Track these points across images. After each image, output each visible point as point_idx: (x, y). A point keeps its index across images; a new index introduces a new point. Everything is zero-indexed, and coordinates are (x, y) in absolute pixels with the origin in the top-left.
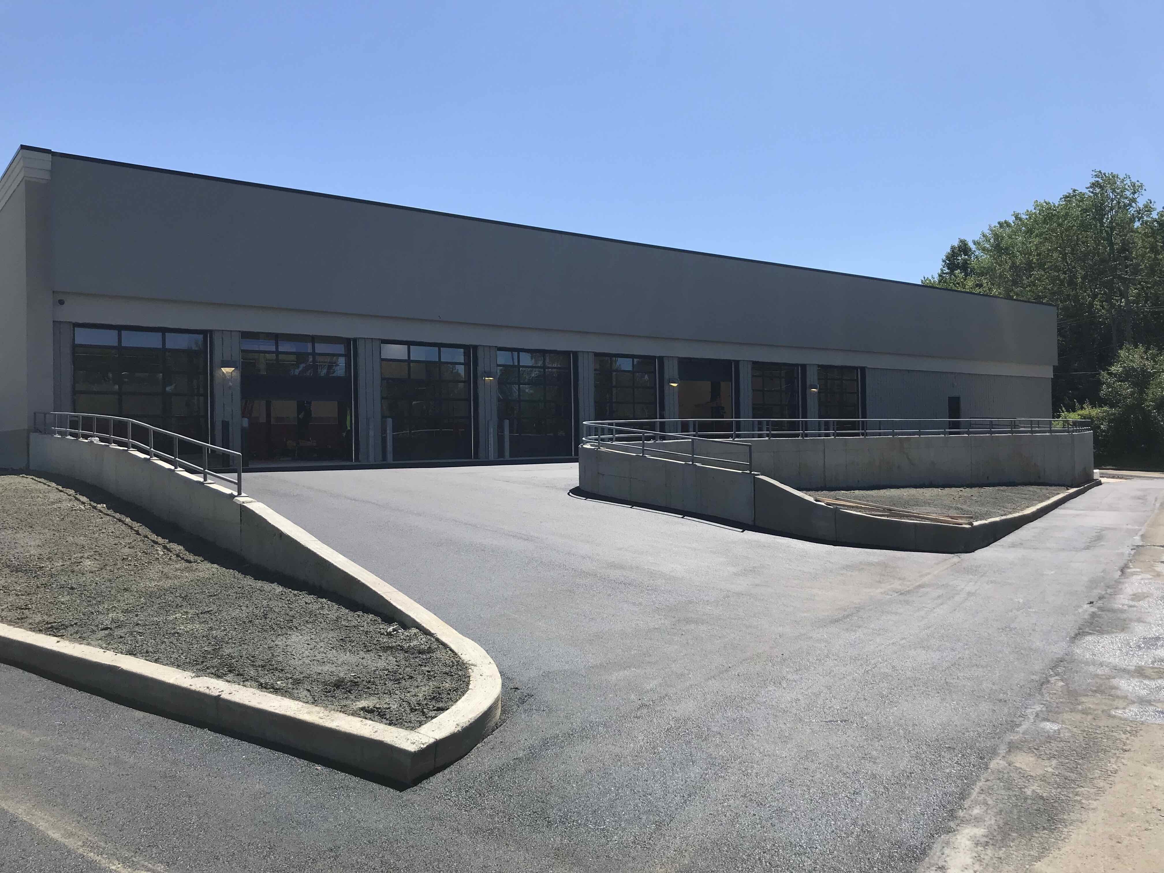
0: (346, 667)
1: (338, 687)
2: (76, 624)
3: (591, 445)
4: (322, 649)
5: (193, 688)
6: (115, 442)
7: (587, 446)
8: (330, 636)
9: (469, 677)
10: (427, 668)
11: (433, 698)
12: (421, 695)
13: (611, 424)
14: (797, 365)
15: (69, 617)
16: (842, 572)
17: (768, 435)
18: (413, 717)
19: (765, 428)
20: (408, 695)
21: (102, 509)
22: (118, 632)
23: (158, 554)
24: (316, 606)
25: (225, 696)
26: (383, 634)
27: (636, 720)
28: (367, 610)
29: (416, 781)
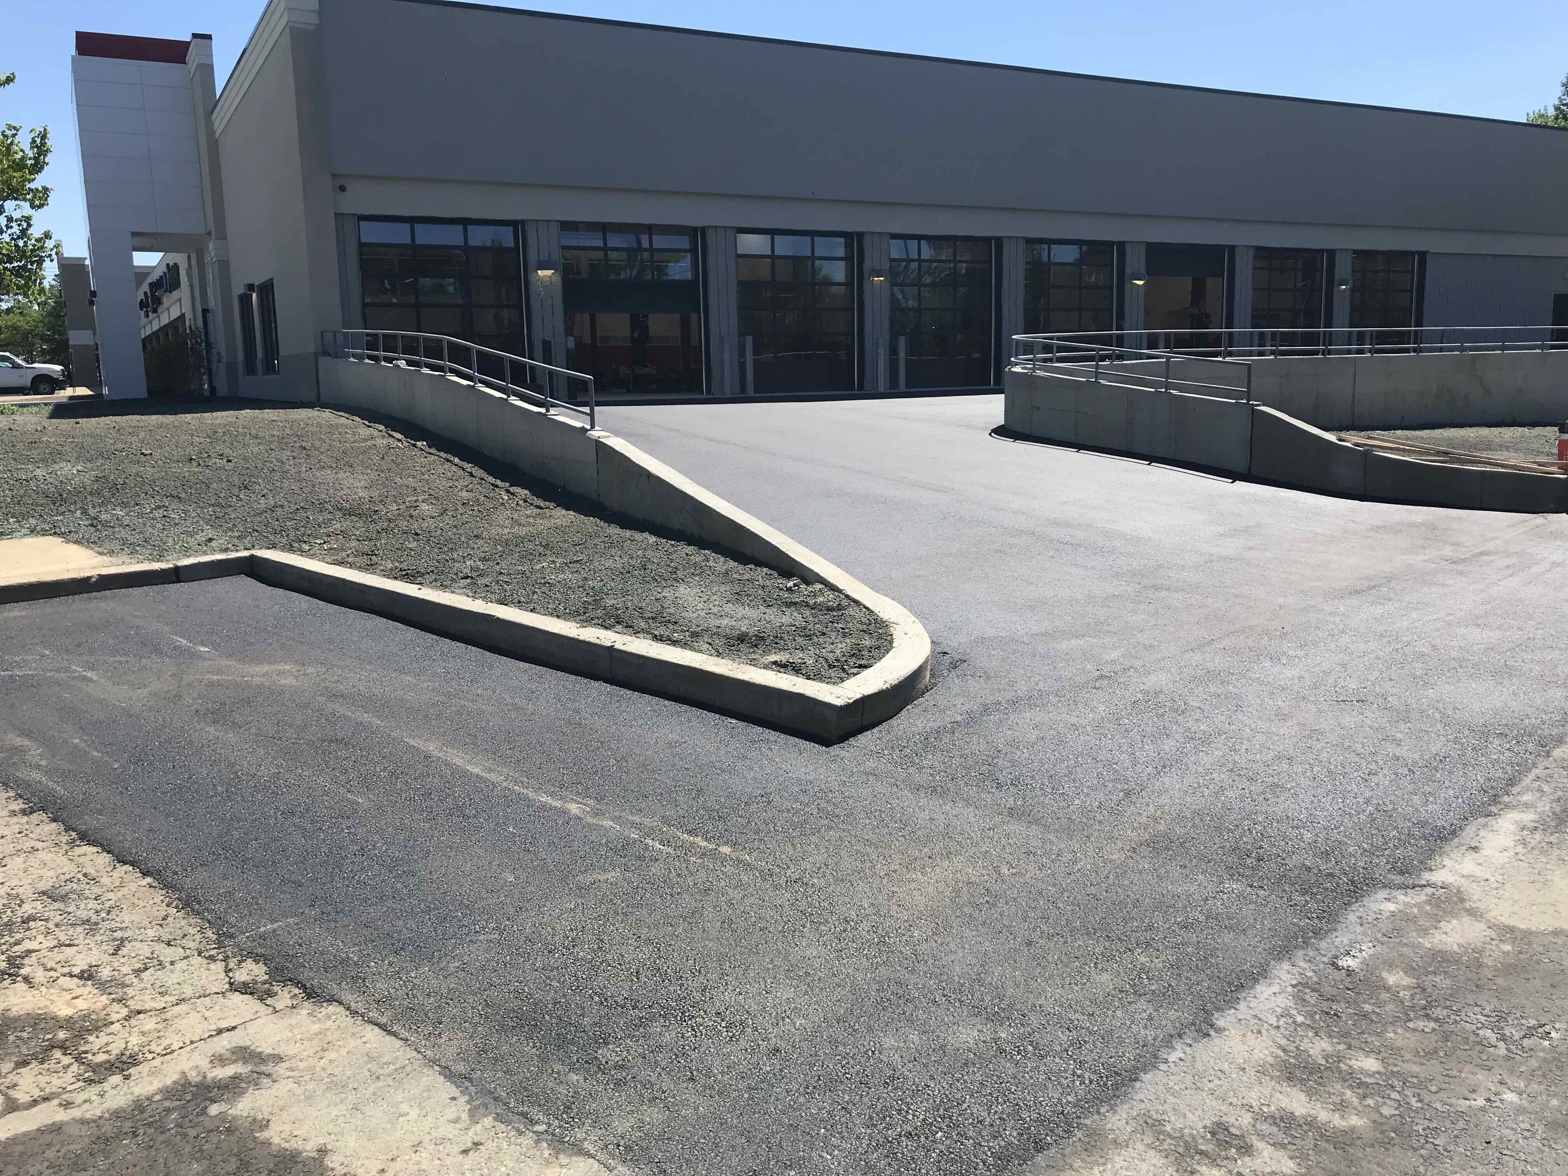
0: (746, 622)
1: (742, 641)
2: (432, 571)
3: (1023, 368)
4: (717, 603)
5: (581, 638)
6: (428, 366)
7: (1018, 369)
8: (722, 590)
9: (891, 635)
10: (840, 625)
11: (853, 655)
12: (838, 652)
13: (1052, 338)
14: (1321, 251)
15: (422, 565)
16: (1371, 534)
17: (1273, 353)
18: (832, 673)
19: (1269, 342)
20: (824, 651)
21: (423, 447)
22: (481, 581)
23: (503, 499)
24: (698, 558)
25: (618, 646)
26: (782, 589)
27: (1094, 691)
28: (759, 564)
29: (843, 738)
